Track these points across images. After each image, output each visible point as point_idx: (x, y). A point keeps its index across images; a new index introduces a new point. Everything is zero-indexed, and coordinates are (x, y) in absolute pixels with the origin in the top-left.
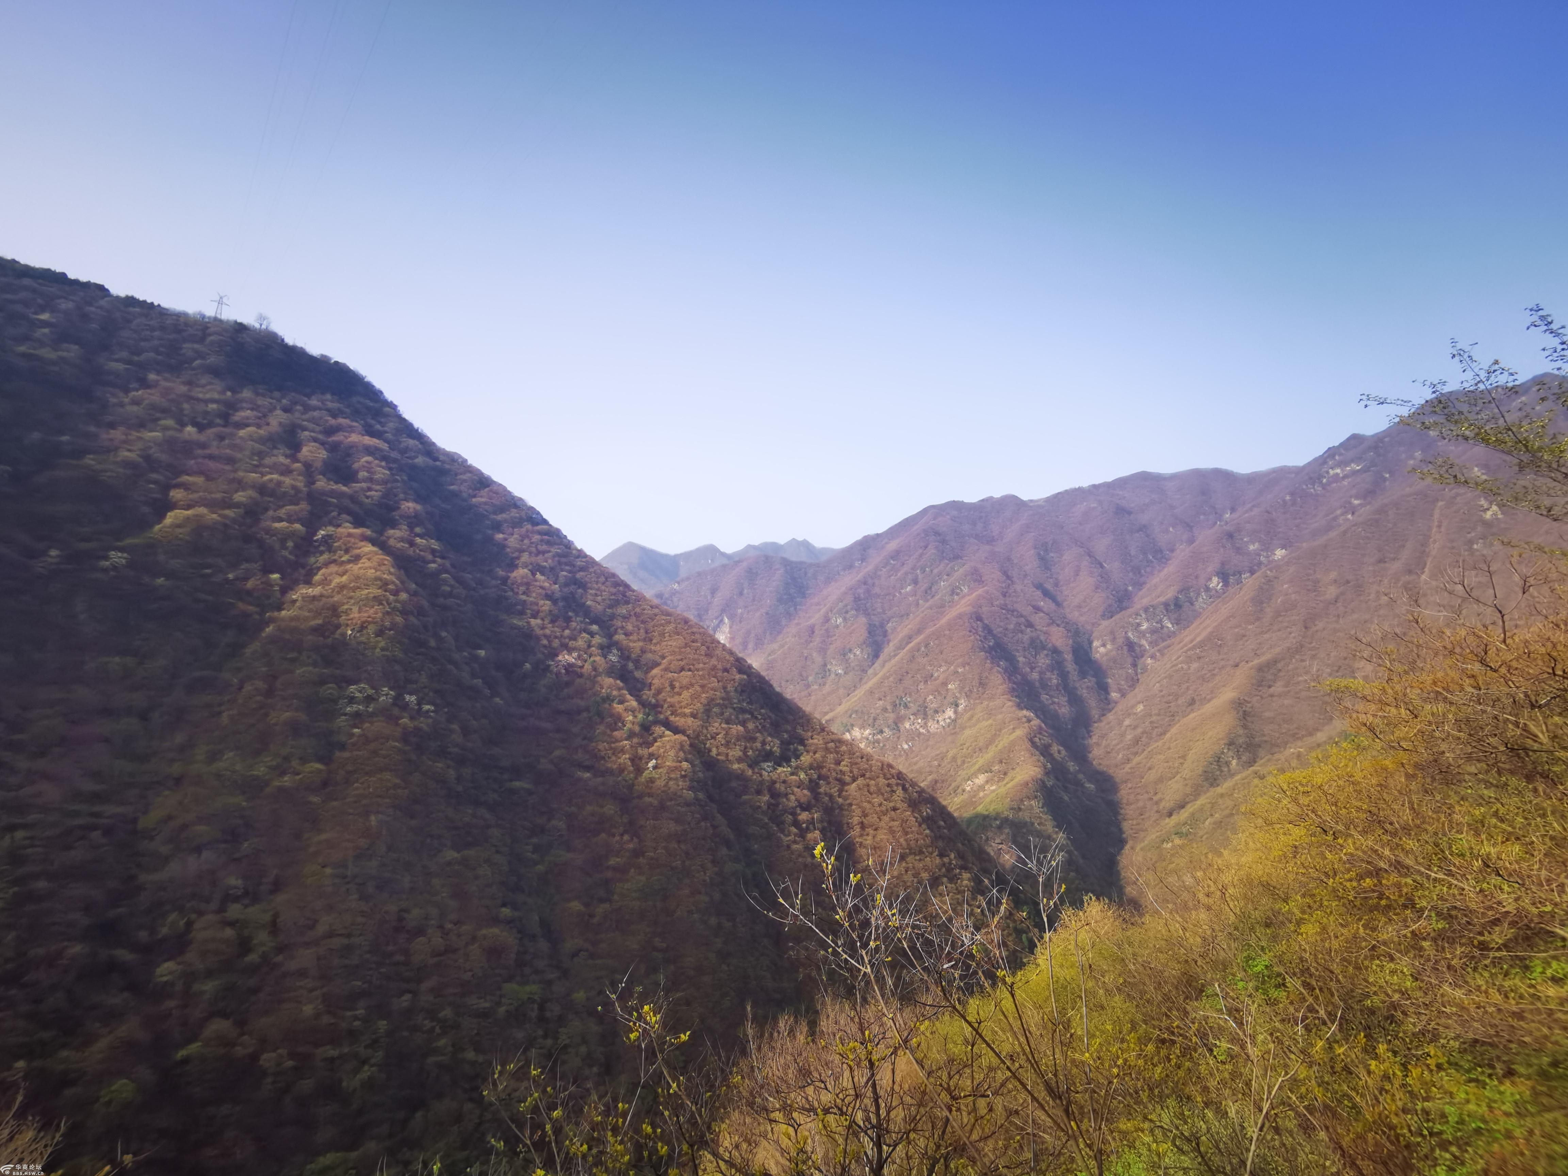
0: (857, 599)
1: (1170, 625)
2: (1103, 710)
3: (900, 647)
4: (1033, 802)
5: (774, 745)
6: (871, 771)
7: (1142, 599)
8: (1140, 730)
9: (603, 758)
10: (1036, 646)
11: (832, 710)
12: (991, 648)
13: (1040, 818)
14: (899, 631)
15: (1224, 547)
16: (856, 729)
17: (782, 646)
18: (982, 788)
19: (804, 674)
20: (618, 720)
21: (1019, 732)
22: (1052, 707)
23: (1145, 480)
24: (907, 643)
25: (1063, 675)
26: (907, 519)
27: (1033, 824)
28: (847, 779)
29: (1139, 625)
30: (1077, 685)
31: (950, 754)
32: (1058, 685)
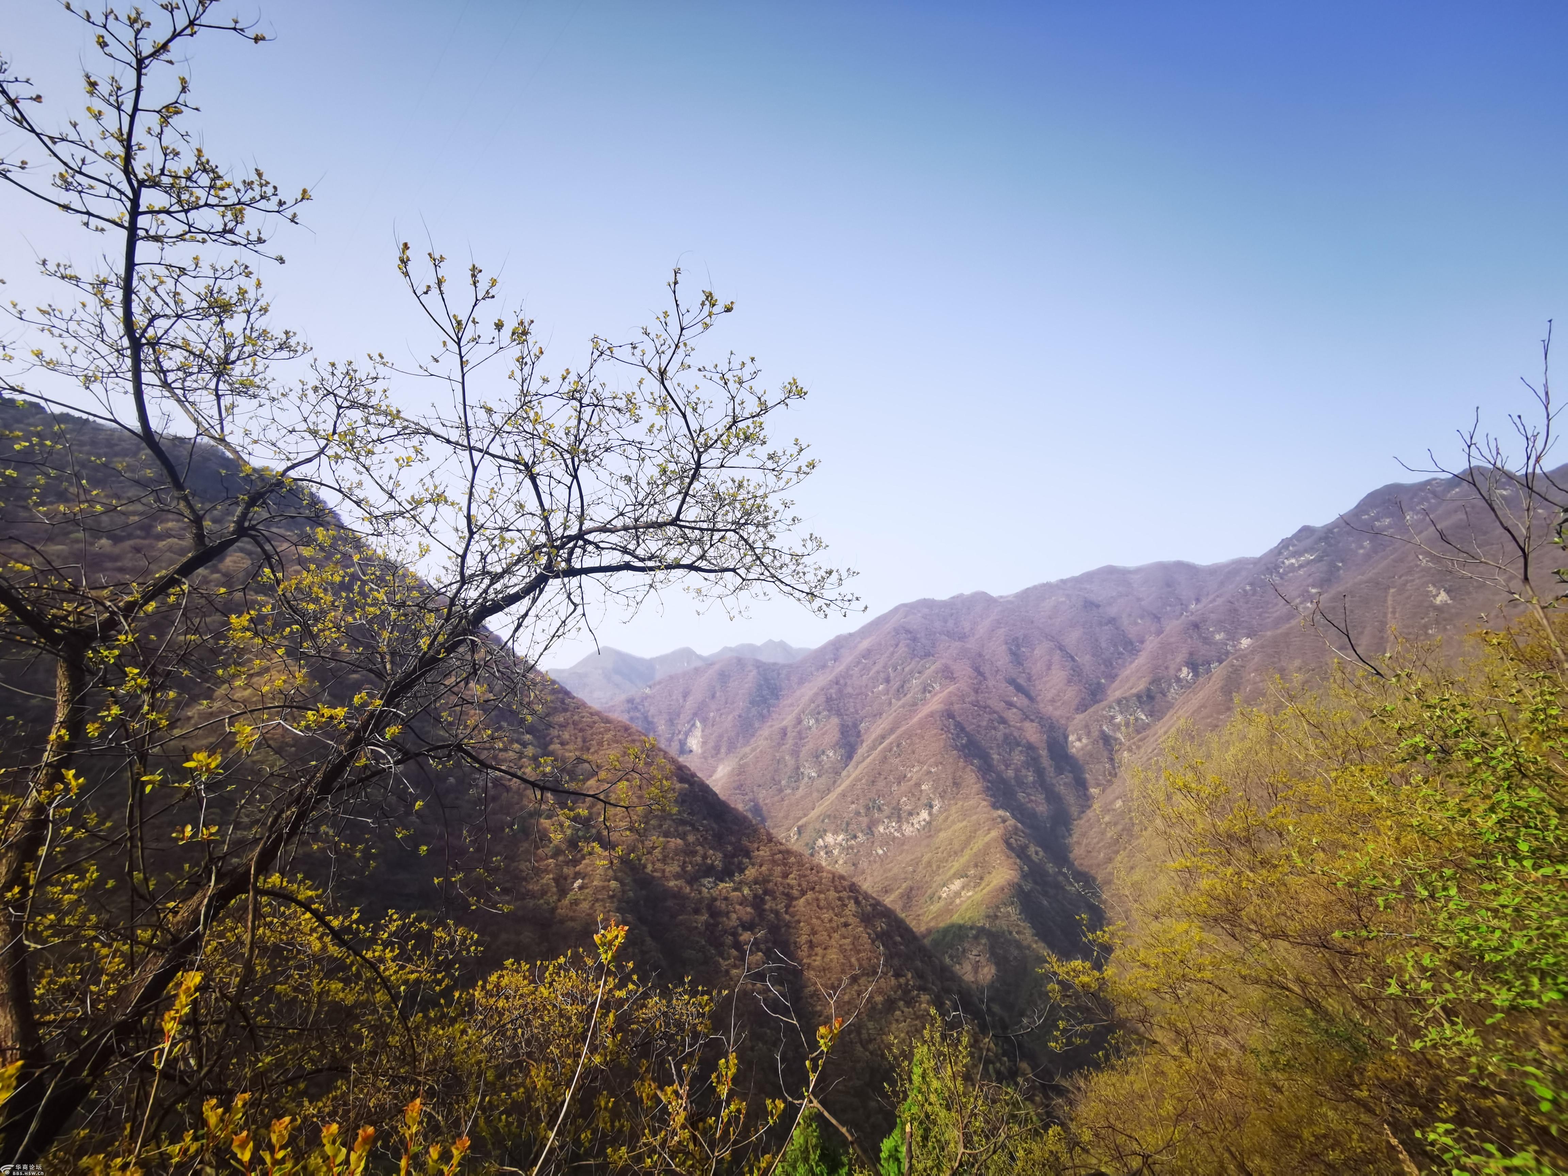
0: (829, 700)
1: (1144, 717)
2: (1082, 806)
3: (873, 748)
4: (1009, 909)
5: (716, 859)
6: (821, 884)
7: (1116, 692)
8: (1120, 827)
9: (525, 879)
10: (1012, 743)
11: (805, 815)
12: (964, 746)
13: (1018, 925)
14: (873, 730)
15: (1191, 637)
16: (829, 835)
17: (754, 750)
18: (958, 894)
19: (777, 778)
20: (544, 837)
21: (994, 834)
22: (1029, 805)
23: (1110, 573)
24: (881, 743)
25: (1040, 772)
26: (879, 618)
27: (1010, 933)
28: (795, 893)
29: (1113, 717)
30: (1054, 781)
31: (925, 859)
32: (1034, 782)
